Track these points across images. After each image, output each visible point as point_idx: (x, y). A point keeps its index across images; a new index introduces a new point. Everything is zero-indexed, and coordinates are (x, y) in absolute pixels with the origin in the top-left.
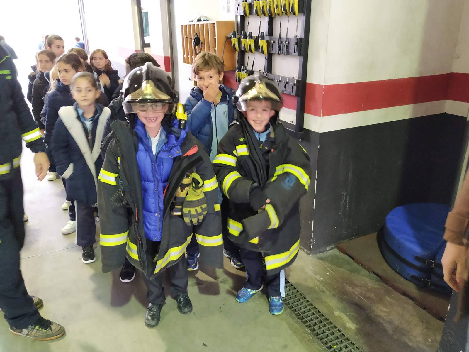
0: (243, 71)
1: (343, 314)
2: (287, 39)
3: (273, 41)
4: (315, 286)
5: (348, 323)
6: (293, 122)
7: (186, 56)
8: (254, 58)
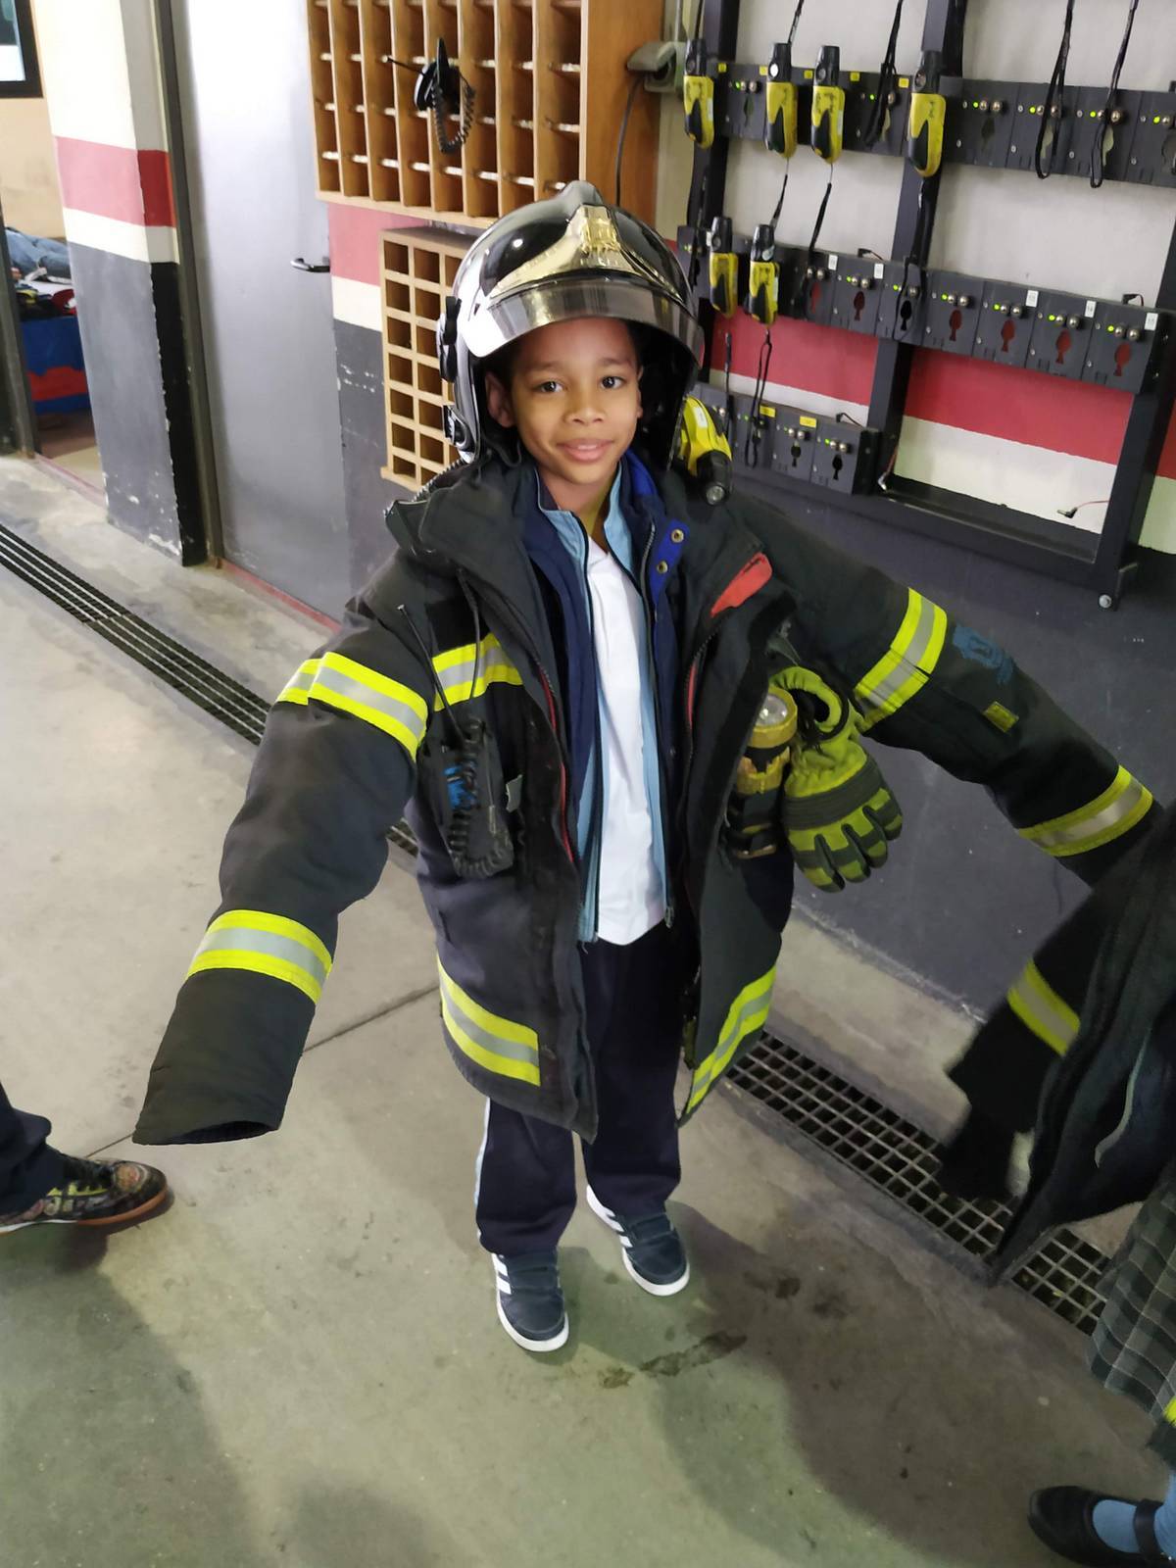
0: (762, 250)
2: (1118, 96)
3: (996, 105)
6: (1070, 515)
7: (343, 155)
8: (830, 186)
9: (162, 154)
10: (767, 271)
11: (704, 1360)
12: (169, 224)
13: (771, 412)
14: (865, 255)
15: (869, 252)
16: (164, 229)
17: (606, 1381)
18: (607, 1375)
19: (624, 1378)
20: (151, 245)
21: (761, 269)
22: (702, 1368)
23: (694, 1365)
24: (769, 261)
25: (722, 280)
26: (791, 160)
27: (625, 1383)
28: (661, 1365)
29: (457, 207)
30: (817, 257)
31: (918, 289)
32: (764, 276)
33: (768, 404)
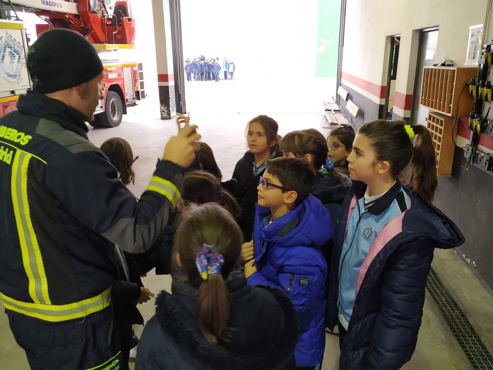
0: (476, 119)
8: (490, 108)
9: (411, 95)
12: (410, 110)
13: (478, 152)
16: (409, 111)
20: (404, 114)
21: (476, 123)
29: (440, 110)
30: (486, 120)
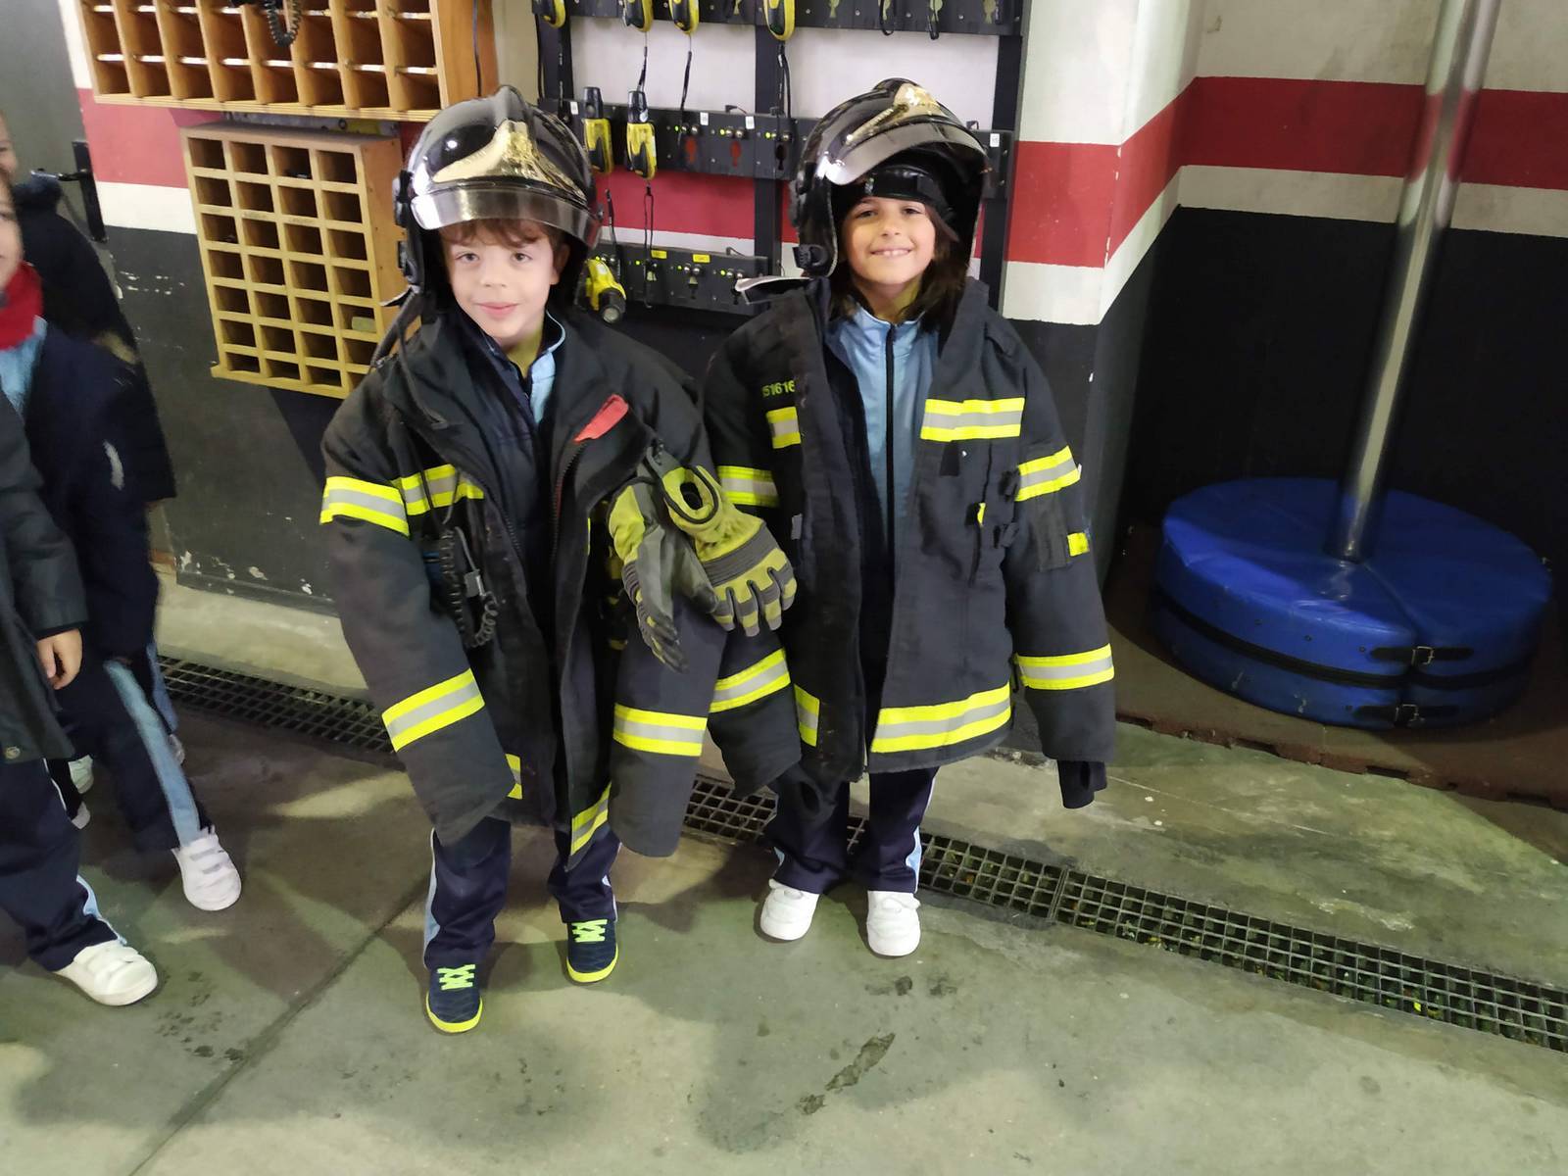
1: (1337, 900)
4: (1178, 856)
5: (1381, 917)
7: (130, 56)
8: (690, 53)
10: (645, 131)
11: (872, 1063)
13: (663, 255)
14: (732, 111)
15: (735, 107)
17: (805, 1109)
18: (804, 1104)
19: (817, 1102)
21: (640, 130)
22: (874, 1069)
23: (866, 1070)
24: (646, 122)
25: (599, 142)
26: (648, 34)
27: (821, 1105)
28: (841, 1080)
29: (289, 98)
30: (690, 117)
31: (790, 134)
32: (641, 137)
33: (658, 249)
